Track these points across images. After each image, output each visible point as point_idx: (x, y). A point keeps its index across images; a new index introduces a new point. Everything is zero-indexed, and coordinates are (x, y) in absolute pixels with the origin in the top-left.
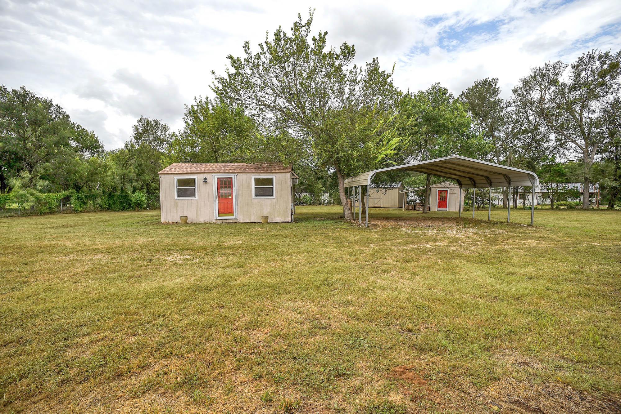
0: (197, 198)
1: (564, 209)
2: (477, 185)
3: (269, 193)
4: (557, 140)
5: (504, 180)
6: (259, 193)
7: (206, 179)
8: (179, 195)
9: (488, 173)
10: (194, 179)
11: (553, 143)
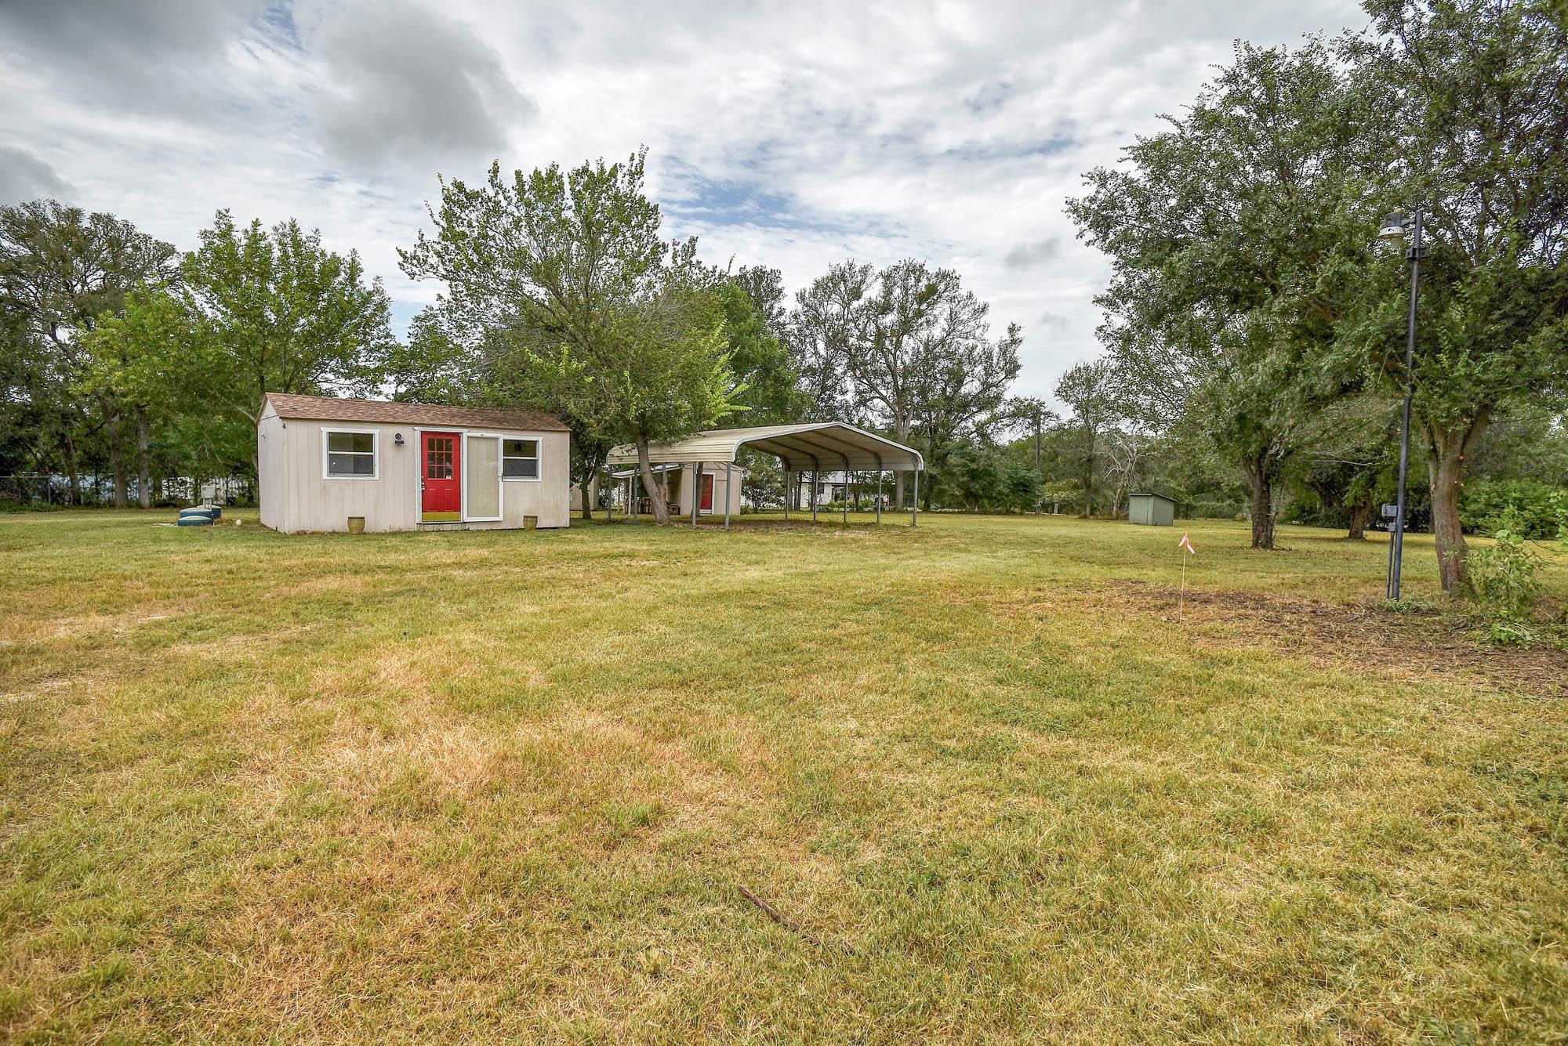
0: (377, 478)
1: (869, 512)
2: (792, 468)
3: (530, 470)
4: (858, 392)
5: (873, 460)
6: (512, 470)
7: (398, 436)
8: (333, 470)
9: (818, 449)
10: (371, 436)
11: (850, 397)
